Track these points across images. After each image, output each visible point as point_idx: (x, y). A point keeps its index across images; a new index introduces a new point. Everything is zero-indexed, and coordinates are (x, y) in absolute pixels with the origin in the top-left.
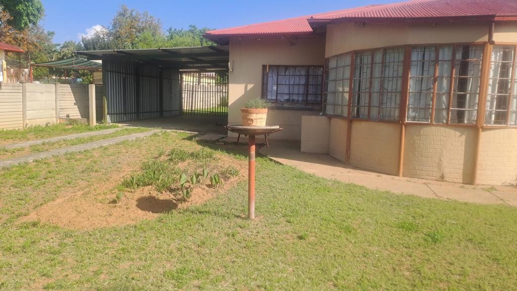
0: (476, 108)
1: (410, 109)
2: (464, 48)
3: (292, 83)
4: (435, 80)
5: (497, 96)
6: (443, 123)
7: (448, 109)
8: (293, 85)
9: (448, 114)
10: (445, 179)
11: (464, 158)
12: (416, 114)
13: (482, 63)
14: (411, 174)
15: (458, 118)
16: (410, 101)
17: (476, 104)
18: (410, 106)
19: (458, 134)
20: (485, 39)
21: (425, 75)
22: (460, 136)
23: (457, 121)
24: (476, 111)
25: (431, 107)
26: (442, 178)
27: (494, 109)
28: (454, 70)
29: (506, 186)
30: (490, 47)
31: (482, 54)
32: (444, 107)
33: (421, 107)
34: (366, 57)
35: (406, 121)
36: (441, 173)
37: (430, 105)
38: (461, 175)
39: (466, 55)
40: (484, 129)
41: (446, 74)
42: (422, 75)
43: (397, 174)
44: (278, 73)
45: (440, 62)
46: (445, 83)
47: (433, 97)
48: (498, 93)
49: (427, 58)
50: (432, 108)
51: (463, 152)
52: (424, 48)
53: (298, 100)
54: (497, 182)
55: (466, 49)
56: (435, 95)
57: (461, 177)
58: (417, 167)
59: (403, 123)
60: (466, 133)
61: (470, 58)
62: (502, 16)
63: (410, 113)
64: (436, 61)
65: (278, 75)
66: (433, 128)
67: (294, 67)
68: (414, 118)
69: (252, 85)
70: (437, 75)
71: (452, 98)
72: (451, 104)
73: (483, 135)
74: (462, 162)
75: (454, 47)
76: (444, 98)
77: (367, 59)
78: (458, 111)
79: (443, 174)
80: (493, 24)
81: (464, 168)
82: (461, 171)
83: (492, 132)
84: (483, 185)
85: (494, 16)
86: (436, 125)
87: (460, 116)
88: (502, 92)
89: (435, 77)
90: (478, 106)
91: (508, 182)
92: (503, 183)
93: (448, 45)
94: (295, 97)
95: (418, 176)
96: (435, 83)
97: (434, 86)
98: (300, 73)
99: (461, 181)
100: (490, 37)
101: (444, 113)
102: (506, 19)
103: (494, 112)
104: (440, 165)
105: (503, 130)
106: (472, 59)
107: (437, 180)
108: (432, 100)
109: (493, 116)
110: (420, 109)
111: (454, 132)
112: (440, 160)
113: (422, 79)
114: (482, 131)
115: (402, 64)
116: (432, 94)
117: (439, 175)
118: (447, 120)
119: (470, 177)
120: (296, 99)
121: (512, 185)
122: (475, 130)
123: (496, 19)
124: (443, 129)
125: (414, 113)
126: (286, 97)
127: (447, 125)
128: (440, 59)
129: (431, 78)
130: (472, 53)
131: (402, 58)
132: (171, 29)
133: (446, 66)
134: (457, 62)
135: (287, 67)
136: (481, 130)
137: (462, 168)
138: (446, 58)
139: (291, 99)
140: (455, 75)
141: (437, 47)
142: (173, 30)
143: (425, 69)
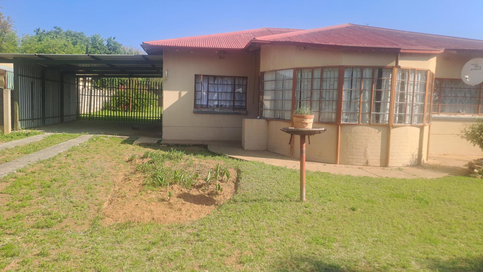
0: (388, 112)
1: (344, 113)
2: (379, 70)
3: (220, 91)
4: (361, 92)
5: (399, 103)
6: (367, 123)
7: (370, 113)
8: (221, 92)
9: (370, 117)
10: (370, 164)
11: (381, 148)
12: (348, 117)
13: (391, 80)
14: (346, 162)
15: (376, 120)
16: (344, 107)
17: (387, 109)
18: (344, 111)
19: (377, 131)
20: (393, 64)
21: (354, 88)
22: (378, 132)
23: (376, 122)
24: (388, 115)
25: (358, 111)
26: (367, 164)
27: (398, 112)
28: (374, 85)
29: (405, 166)
30: (396, 70)
31: (391, 75)
32: (367, 112)
33: (351, 112)
34: (306, 73)
35: (342, 123)
36: (366, 159)
37: (357, 110)
38: (379, 160)
39: (380, 74)
40: (394, 127)
41: (367, 88)
42: (351, 88)
43: (336, 163)
44: (208, 82)
45: (364, 79)
46: (367, 94)
47: (360, 105)
48: (400, 101)
49: (354, 76)
50: (359, 113)
51: (380, 144)
52: (353, 68)
53: (226, 106)
54: (400, 165)
55: (380, 71)
56: (361, 103)
57: (379, 162)
58: (350, 157)
59: (339, 124)
60: (381, 130)
61: (383, 76)
62: (404, 49)
63: (344, 116)
64: (362, 78)
65: (208, 84)
66: (360, 127)
67: (222, 77)
68: (346, 120)
69: (186, 92)
70: (362, 88)
71: (372, 105)
72: (372, 110)
73: (393, 131)
74: (379, 151)
75: (373, 68)
76: (367, 105)
77: (307, 75)
78: (376, 114)
79: (367, 161)
80: (399, 54)
81: (381, 155)
82: (379, 158)
83: (397, 129)
84: (392, 167)
85: (400, 49)
86: (362, 125)
87: (377, 117)
88: (402, 101)
89: (361, 90)
90: (389, 111)
91: (406, 163)
92: (403, 165)
93: (369, 67)
94: (223, 103)
95: (350, 163)
96: (361, 94)
97: (360, 97)
98: (227, 83)
99: (379, 165)
100: (397, 63)
101: (367, 116)
102: (407, 51)
103: (397, 115)
104: (365, 154)
105: (403, 127)
106: (384, 78)
107: (364, 166)
108: (359, 107)
109: (397, 118)
110: (351, 113)
111: (374, 129)
112: (366, 151)
113: (351, 91)
114: (392, 129)
115: (337, 79)
116: (359, 102)
117: (365, 161)
118: (370, 121)
119: (385, 162)
120: (224, 105)
121: (408, 166)
122: (388, 127)
123: (401, 51)
124: (367, 128)
125: (347, 116)
126: (216, 103)
127: (370, 125)
128: (364, 77)
129: (358, 90)
130: (384, 74)
131: (337, 75)
132: (38, 30)
133: (368, 82)
134: (375, 79)
135: (215, 77)
136: (391, 127)
137: (380, 156)
138: (368, 76)
139: (219, 105)
140: (374, 89)
141: (362, 68)
142: (41, 31)
143: (353, 84)
